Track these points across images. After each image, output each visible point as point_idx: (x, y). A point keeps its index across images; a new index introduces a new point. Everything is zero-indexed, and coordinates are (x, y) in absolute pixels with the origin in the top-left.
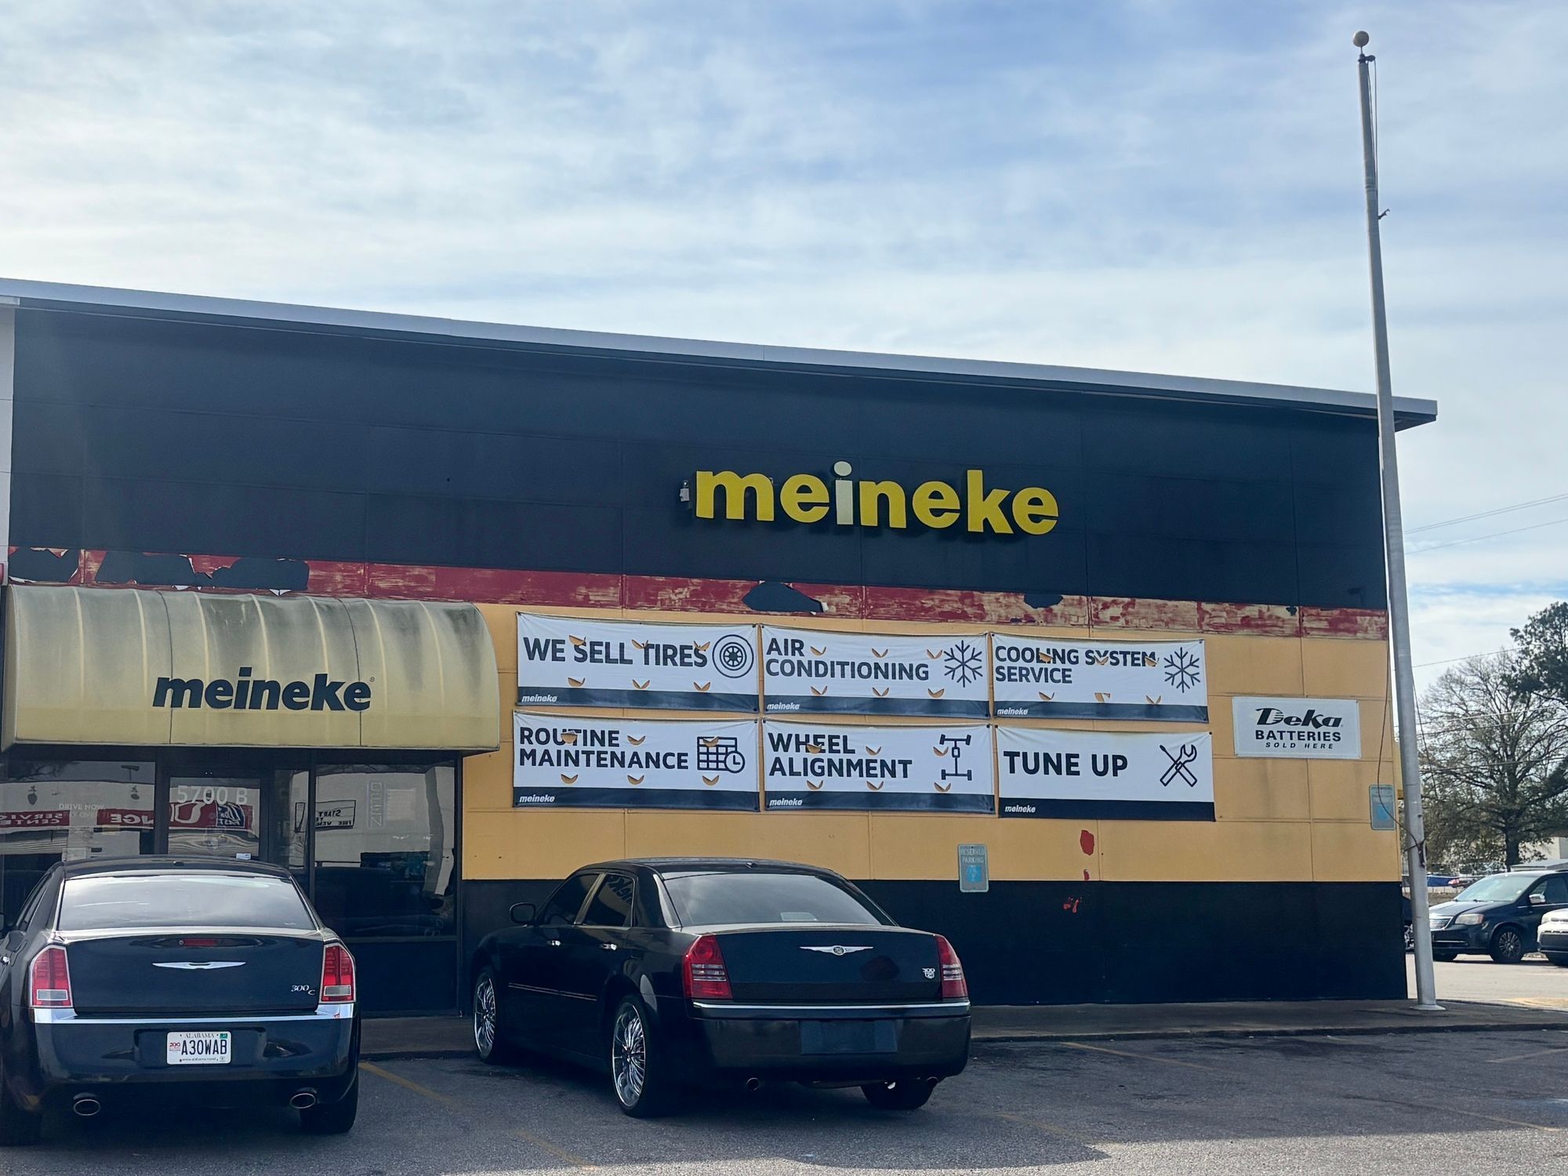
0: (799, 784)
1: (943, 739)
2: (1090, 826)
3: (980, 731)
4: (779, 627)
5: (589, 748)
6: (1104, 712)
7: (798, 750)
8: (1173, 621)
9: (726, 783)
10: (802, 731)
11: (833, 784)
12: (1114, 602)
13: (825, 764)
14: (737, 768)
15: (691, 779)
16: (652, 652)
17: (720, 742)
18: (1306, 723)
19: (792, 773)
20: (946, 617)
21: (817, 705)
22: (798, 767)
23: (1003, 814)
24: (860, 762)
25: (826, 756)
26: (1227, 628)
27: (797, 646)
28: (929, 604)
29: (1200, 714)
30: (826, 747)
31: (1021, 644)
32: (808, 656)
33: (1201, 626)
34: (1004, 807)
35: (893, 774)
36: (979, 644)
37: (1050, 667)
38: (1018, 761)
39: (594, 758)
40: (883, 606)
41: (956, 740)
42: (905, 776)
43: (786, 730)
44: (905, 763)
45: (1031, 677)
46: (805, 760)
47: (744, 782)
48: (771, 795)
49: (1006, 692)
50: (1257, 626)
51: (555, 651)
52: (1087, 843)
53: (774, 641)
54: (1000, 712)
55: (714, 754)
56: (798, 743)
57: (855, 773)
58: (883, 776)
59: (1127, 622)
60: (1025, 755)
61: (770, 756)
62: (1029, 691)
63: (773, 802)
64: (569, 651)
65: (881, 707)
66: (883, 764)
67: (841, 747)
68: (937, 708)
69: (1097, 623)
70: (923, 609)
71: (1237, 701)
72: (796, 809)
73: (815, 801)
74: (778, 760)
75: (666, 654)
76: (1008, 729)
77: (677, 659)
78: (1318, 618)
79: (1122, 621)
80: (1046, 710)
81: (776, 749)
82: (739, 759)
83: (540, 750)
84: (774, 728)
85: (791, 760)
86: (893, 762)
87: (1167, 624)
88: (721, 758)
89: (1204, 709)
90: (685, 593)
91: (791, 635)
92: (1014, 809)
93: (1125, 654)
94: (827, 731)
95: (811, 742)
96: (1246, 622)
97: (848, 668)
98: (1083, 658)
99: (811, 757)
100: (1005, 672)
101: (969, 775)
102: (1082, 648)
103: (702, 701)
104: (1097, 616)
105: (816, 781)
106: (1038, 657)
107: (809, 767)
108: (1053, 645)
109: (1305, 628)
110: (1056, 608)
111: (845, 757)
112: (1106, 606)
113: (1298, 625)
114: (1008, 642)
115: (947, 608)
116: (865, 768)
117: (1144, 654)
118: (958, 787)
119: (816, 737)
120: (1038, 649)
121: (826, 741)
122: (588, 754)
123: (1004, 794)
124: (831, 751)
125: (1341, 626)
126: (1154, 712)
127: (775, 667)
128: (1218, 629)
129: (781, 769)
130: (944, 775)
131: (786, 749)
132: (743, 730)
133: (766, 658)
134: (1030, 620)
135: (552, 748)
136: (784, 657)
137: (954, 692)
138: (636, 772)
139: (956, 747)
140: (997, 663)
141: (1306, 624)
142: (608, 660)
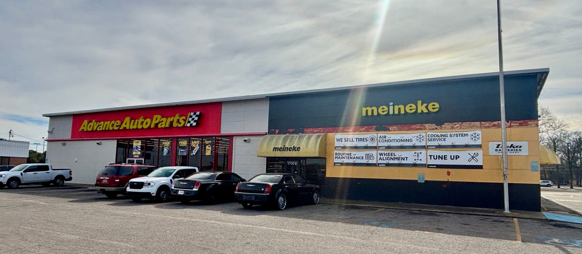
0: (385, 162)
1: (415, 153)
2: (450, 170)
3: (424, 151)
4: (381, 134)
5: (346, 156)
6: (454, 147)
8: (473, 127)
9: (370, 162)
10: (386, 152)
11: (391, 162)
12: (458, 124)
13: (390, 158)
14: (373, 159)
15: (364, 161)
16: (358, 139)
17: (369, 155)
18: (511, 147)
19: (383, 160)
20: (417, 129)
21: (388, 148)
22: (385, 159)
23: (428, 167)
24: (397, 157)
25: (390, 157)
26: (489, 127)
27: (385, 137)
28: (413, 127)
29: (480, 146)
30: (390, 155)
31: (434, 134)
32: (387, 138)
33: (481, 127)
34: (429, 166)
35: (404, 160)
36: (424, 134)
37: (441, 138)
38: (432, 157)
40: (403, 128)
41: (418, 153)
42: (407, 160)
43: (382, 152)
44: (407, 158)
45: (436, 140)
46: (386, 157)
47: (374, 162)
48: (379, 164)
49: (429, 143)
50: (497, 126)
51: (341, 140)
52: (449, 173)
53: (380, 136)
54: (428, 147)
55: (368, 156)
56: (385, 154)
57: (396, 160)
58: (402, 160)
59: (461, 128)
60: (434, 156)
61: (379, 157)
62: (436, 143)
64: (343, 140)
65: (402, 148)
66: (402, 158)
67: (393, 155)
68: (414, 147)
70: (413, 129)
71: (490, 143)
72: (384, 166)
73: (388, 165)
74: (380, 157)
75: (360, 140)
76: (432, 151)
77: (362, 140)
78: (516, 123)
79: (459, 128)
80: (439, 147)
81: (380, 155)
82: (373, 157)
83: (338, 156)
84: (380, 152)
85: (383, 157)
86: (404, 157)
87: (471, 127)
88: (370, 157)
90: (364, 129)
91: (384, 135)
92: (431, 166)
93: (460, 134)
94: (390, 152)
95: (387, 154)
96: (494, 125)
97: (395, 141)
98: (449, 136)
99: (387, 157)
100: (430, 139)
101: (421, 160)
102: (449, 134)
103: (366, 148)
104: (453, 127)
105: (388, 161)
106: (438, 136)
107: (386, 159)
108: (441, 134)
109: (512, 126)
110: (443, 126)
111: (394, 157)
112: (455, 125)
113: (510, 125)
114: (431, 133)
115: (417, 128)
116: (398, 159)
117: (465, 134)
118: (418, 162)
119: (388, 153)
120: (438, 135)
121: (390, 154)
122: (346, 157)
123: (428, 163)
124: (391, 156)
125: (523, 124)
126: (467, 146)
127: (380, 141)
128: (486, 127)
129: (381, 159)
130: (415, 160)
131: (382, 155)
132: (374, 152)
133: (379, 139)
134: (436, 129)
135: (340, 156)
136: (382, 139)
137: (418, 144)
138: (354, 160)
139: (418, 154)
140: (428, 138)
141: (512, 124)
142: (350, 141)
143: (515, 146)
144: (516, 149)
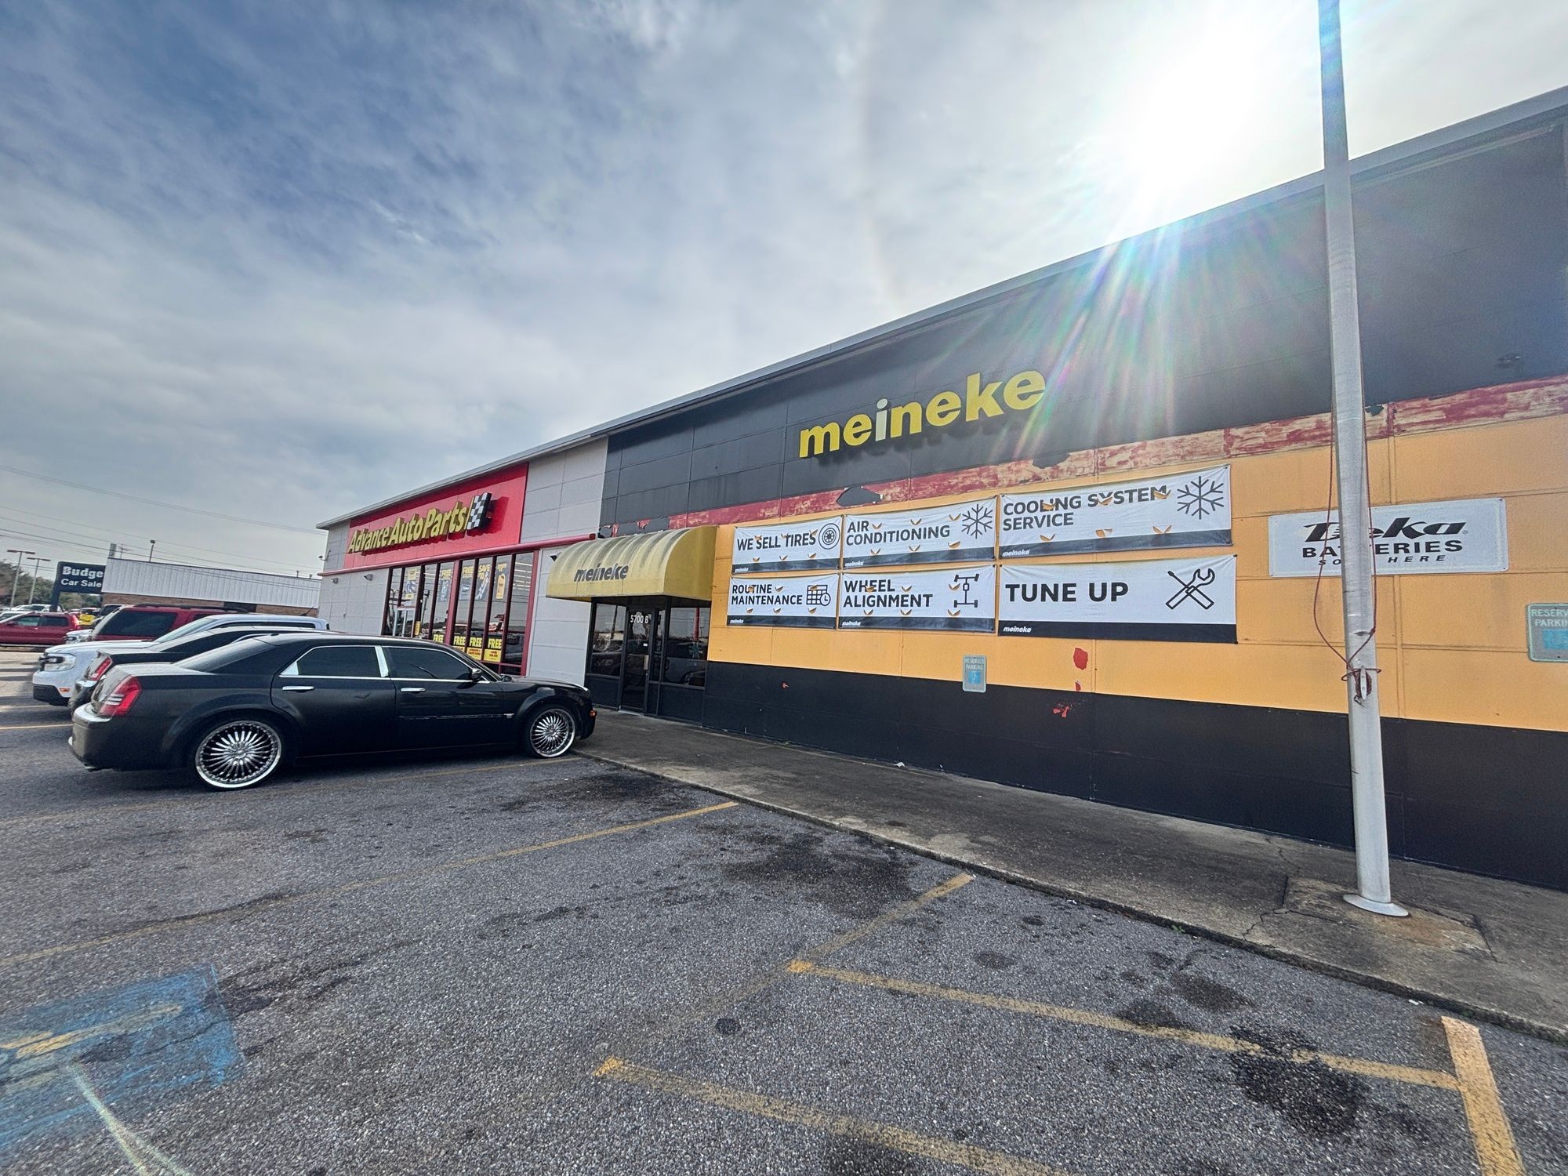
0: (859, 612)
1: (957, 578)
2: (1085, 645)
3: (986, 570)
4: (855, 515)
5: (759, 594)
6: (1104, 545)
7: (860, 591)
8: (1191, 453)
9: (822, 612)
10: (864, 578)
11: (880, 612)
12: (1123, 449)
13: (876, 599)
14: (825, 603)
15: (803, 611)
16: (790, 539)
17: (819, 588)
18: (1392, 532)
19: (856, 605)
20: (966, 489)
21: (874, 561)
22: (860, 602)
23: (1002, 633)
24: (897, 597)
25: (876, 594)
26: (1267, 447)
27: (864, 525)
28: (954, 482)
29: (1223, 538)
30: (877, 588)
31: (1026, 500)
32: (871, 531)
33: (1228, 452)
34: (1003, 628)
35: (919, 604)
36: (991, 505)
37: (1052, 514)
38: (1018, 592)
39: (760, 599)
40: (921, 490)
41: (966, 578)
42: (927, 605)
43: (855, 578)
44: (928, 597)
45: (1034, 524)
46: (864, 597)
47: (827, 612)
48: (843, 619)
49: (1009, 538)
50: (1314, 438)
51: (749, 544)
52: (1081, 660)
53: (852, 524)
54: (1005, 554)
55: (816, 594)
56: (861, 586)
57: (894, 604)
58: (912, 605)
59: (1136, 463)
60: (1024, 587)
61: (844, 595)
62: (1033, 536)
63: (844, 624)
64: (755, 545)
65: (914, 559)
66: (913, 598)
67: (886, 588)
68: (954, 556)
69: (1103, 470)
70: (952, 487)
71: (1274, 522)
72: (856, 628)
73: (868, 623)
74: (848, 597)
75: (797, 540)
76: (1015, 568)
77: (801, 542)
78: (1425, 409)
79: (1131, 463)
80: (1046, 550)
81: (848, 590)
82: (828, 598)
83: (739, 595)
84: (848, 578)
85: (856, 597)
86: (920, 596)
87: (1183, 457)
88: (819, 597)
89: (1228, 533)
90: (808, 503)
91: (861, 519)
92: (1011, 630)
93: (1131, 492)
94: (878, 578)
95: (868, 586)
96: (1296, 437)
97: (895, 535)
98: (1085, 501)
99: (867, 595)
100: (1012, 523)
101: (976, 604)
102: (1084, 495)
103: (811, 565)
104: (1103, 464)
105: (868, 609)
106: (1042, 507)
107: (866, 601)
108: (1054, 496)
109: (1398, 426)
110: (1062, 465)
111: (888, 594)
112: (1113, 454)
113: (1385, 424)
114: (1015, 499)
115: (968, 482)
116: (900, 601)
117: (1153, 489)
118: (967, 613)
119: (871, 582)
120: (1042, 501)
121: (877, 584)
122: (758, 597)
123: (1004, 617)
124: (880, 590)
125: (1472, 411)
126: (1162, 541)
127: (851, 540)
128: (1251, 451)
129: (850, 603)
130: (956, 604)
131: (853, 590)
132: (830, 580)
133: (846, 535)
134: (1037, 478)
135: (744, 595)
136: (857, 533)
137: (968, 543)
138: (777, 606)
139: (966, 583)
140: (1004, 517)
141: (1400, 420)
142: (771, 546)
143: (1419, 529)
144: (1422, 540)
